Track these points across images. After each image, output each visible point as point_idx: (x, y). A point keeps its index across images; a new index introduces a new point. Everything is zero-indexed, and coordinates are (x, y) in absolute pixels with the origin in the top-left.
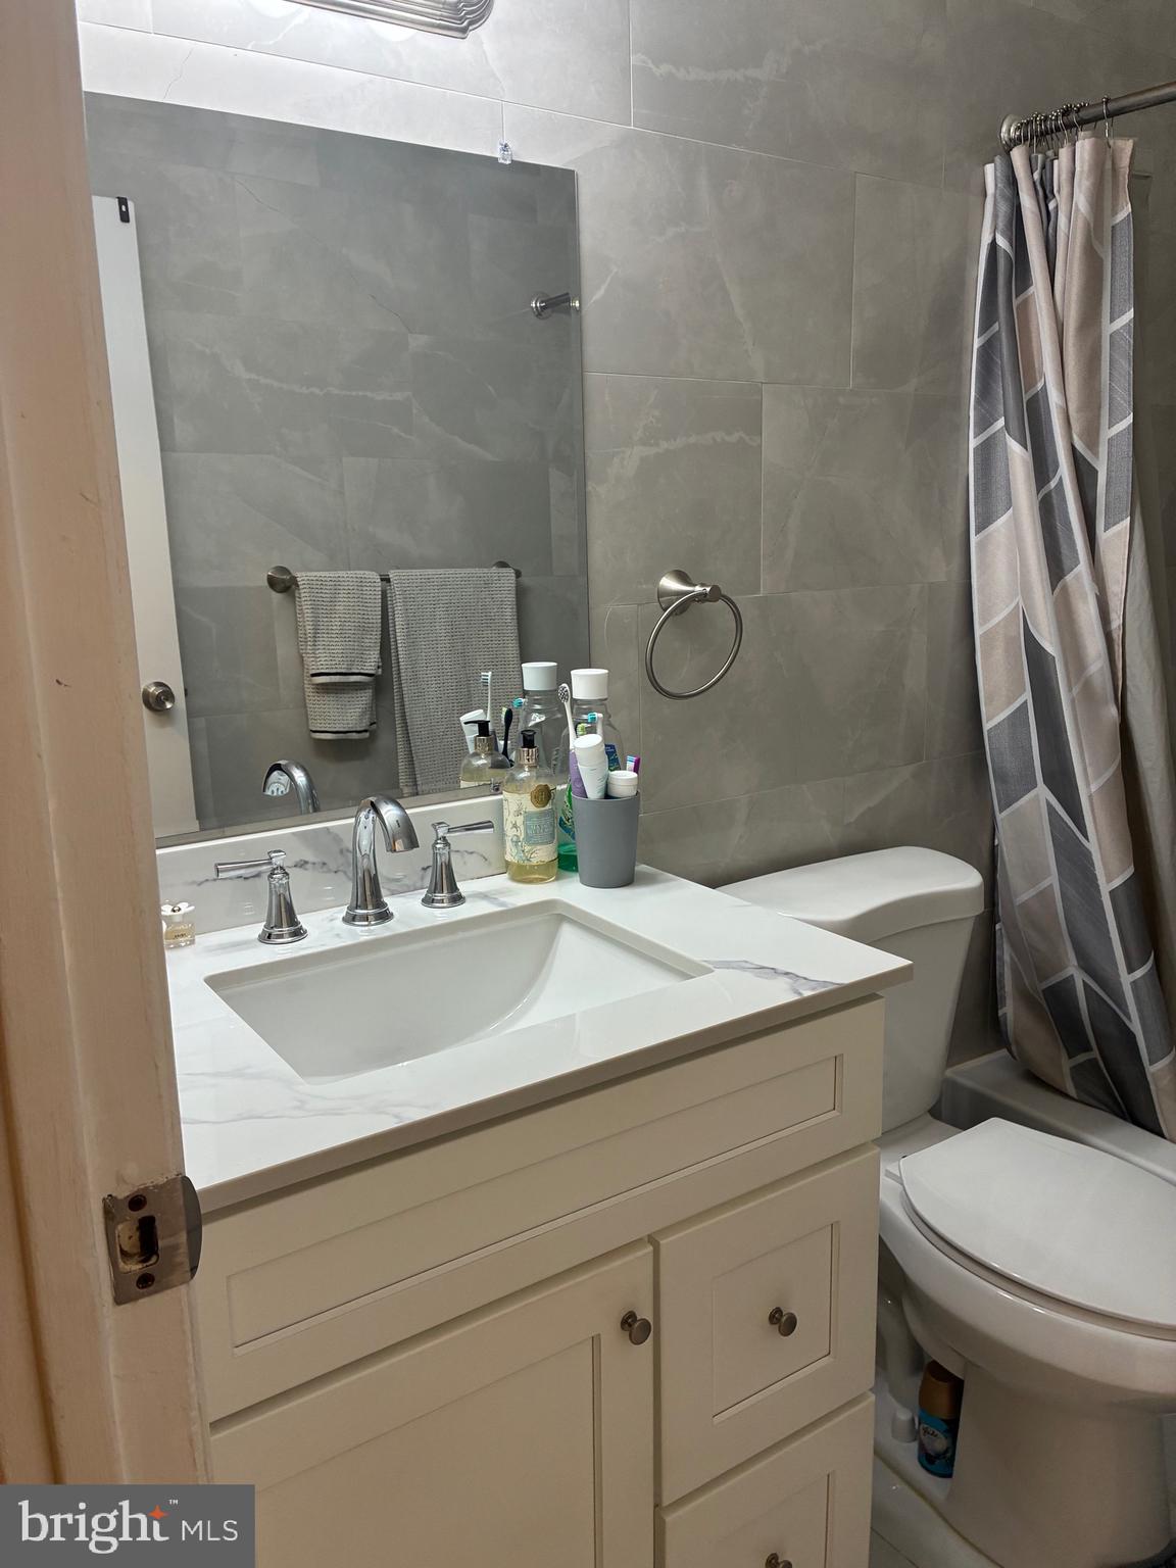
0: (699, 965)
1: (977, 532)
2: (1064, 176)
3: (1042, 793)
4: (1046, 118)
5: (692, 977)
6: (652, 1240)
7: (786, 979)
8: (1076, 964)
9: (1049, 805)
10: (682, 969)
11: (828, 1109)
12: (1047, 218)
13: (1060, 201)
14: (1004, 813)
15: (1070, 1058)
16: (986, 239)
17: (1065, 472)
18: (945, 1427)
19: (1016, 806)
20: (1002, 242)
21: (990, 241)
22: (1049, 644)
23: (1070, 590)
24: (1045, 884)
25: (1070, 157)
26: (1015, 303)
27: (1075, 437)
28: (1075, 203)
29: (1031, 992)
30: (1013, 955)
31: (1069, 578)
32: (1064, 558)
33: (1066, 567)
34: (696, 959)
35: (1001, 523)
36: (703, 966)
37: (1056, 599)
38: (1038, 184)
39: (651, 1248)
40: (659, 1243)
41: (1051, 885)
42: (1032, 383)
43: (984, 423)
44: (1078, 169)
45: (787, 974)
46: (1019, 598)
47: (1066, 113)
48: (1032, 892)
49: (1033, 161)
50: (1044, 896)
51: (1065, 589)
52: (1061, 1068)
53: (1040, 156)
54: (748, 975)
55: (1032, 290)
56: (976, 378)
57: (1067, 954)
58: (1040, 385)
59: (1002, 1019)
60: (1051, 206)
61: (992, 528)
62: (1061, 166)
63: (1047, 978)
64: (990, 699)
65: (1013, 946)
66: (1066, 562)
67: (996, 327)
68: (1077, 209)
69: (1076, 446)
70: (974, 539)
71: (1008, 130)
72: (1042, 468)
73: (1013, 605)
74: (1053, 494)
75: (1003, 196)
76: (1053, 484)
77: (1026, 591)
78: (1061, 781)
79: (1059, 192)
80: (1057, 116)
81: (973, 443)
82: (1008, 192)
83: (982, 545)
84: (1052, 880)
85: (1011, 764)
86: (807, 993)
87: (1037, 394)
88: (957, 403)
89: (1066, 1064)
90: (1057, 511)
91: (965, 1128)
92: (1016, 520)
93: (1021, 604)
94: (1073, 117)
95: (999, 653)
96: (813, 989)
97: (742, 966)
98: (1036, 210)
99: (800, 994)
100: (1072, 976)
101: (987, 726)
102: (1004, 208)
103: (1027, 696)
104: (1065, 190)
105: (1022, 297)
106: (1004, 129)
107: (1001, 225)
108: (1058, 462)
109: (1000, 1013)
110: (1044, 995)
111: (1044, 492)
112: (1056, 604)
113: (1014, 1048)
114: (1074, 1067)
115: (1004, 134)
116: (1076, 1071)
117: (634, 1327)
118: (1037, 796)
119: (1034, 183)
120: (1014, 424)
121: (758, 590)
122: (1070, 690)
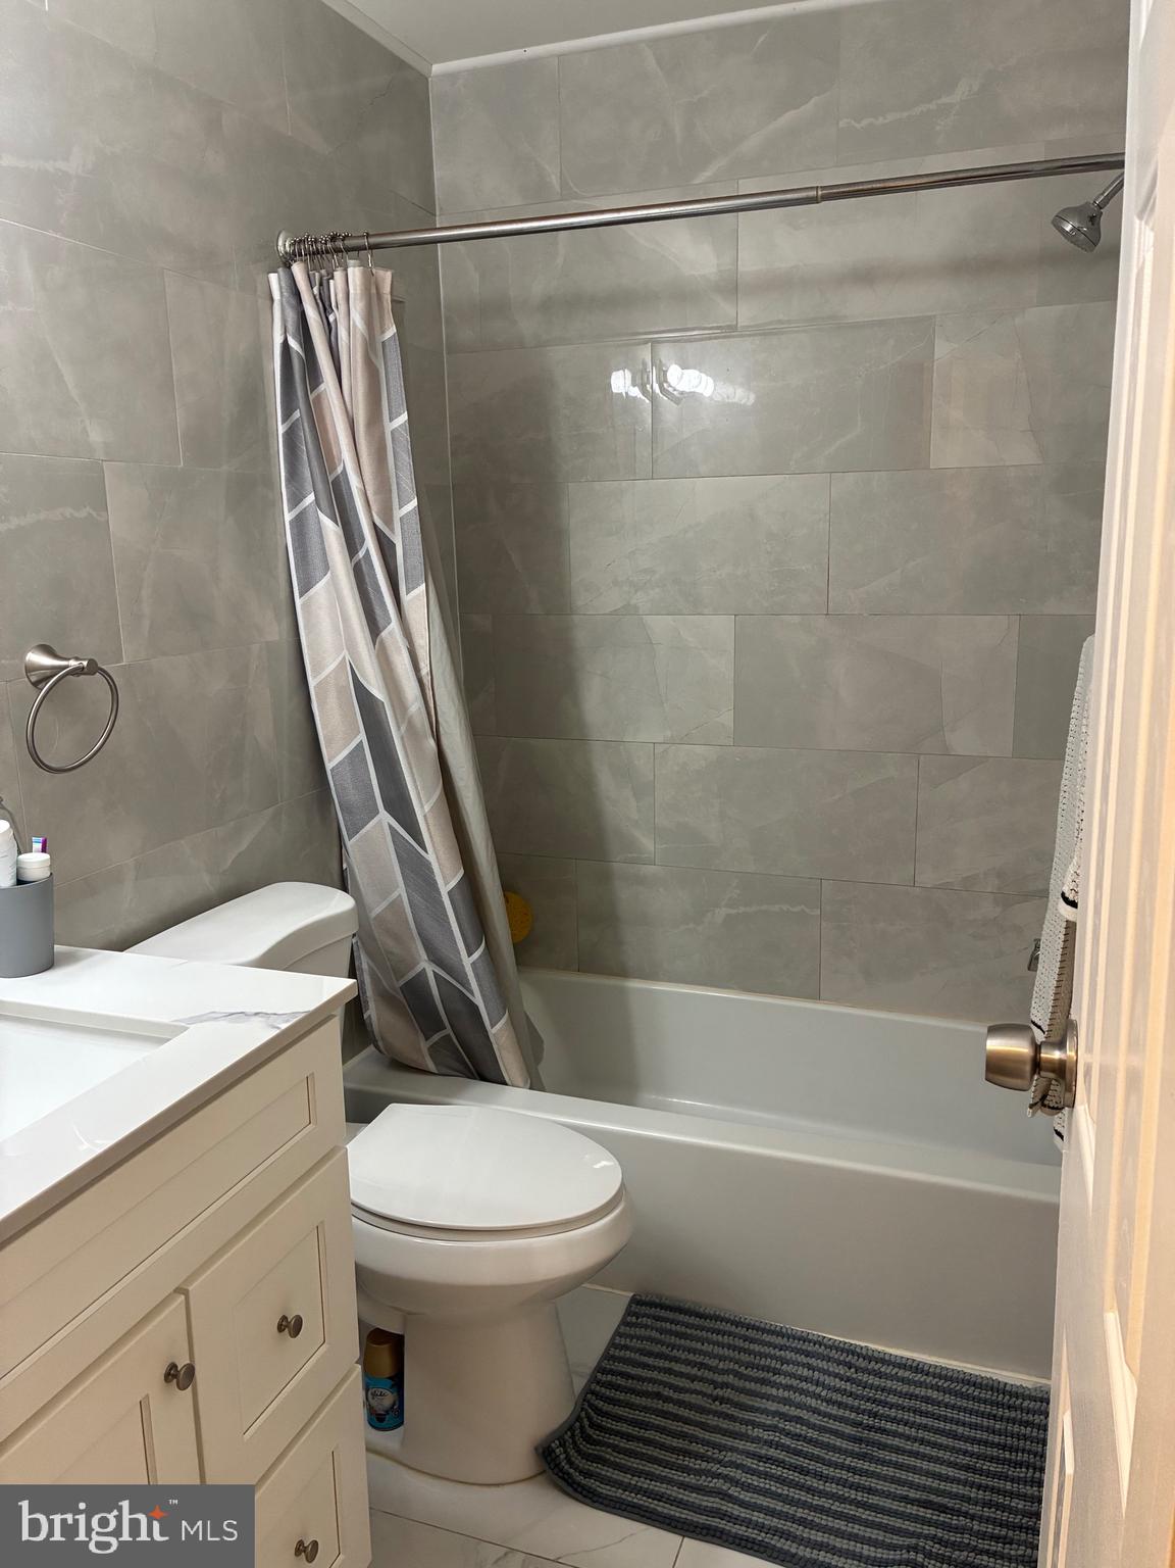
0: (170, 1026)
1: (301, 595)
2: (341, 296)
3: (384, 818)
4: (316, 241)
5: (168, 1040)
6: (181, 1290)
7: (257, 1019)
8: (426, 958)
9: (390, 826)
10: (154, 1035)
11: (304, 1125)
12: (329, 329)
13: (338, 315)
14: (353, 840)
15: (427, 1039)
16: (278, 340)
17: (370, 544)
18: (390, 1382)
19: (364, 831)
20: (293, 344)
21: (281, 341)
22: (377, 691)
23: (387, 644)
24: (394, 895)
25: (344, 279)
26: (311, 397)
27: (374, 514)
28: (351, 321)
29: (391, 991)
30: (370, 962)
31: (384, 634)
32: (378, 618)
33: (381, 626)
34: (165, 1020)
35: (320, 587)
36: (175, 1026)
37: (378, 651)
38: (318, 297)
39: (183, 1297)
40: (187, 1291)
41: (400, 895)
42: (333, 468)
43: (295, 500)
44: (351, 291)
45: (256, 1014)
46: (345, 652)
47: (334, 238)
48: (384, 904)
49: (312, 278)
50: (395, 906)
51: (382, 643)
52: (420, 1049)
53: (317, 274)
54: (223, 1024)
55: (322, 387)
56: (285, 459)
57: (418, 952)
58: (339, 470)
59: (367, 1022)
60: (331, 318)
61: (312, 592)
62: (336, 285)
63: (402, 976)
64: (329, 742)
65: (369, 954)
66: (381, 621)
67: (297, 414)
68: (355, 326)
69: (377, 524)
70: (298, 602)
71: (284, 245)
72: (352, 541)
73: (340, 659)
74: (363, 562)
75: (288, 302)
76: (361, 554)
77: (351, 646)
78: (399, 806)
79: (337, 307)
80: (326, 241)
81: (288, 517)
82: (293, 302)
83: (305, 606)
84: (401, 891)
85: (353, 796)
86: (284, 1026)
87: (338, 476)
88: (270, 482)
89: (424, 1046)
90: (367, 577)
91: (369, 1121)
92: (334, 582)
93: (348, 657)
94: (340, 244)
95: (333, 701)
96: (287, 1021)
97: (212, 1017)
98: (320, 320)
99: (278, 1028)
100: (424, 969)
101: (329, 766)
102: (291, 316)
103: (362, 737)
104: (342, 307)
105: (315, 393)
106: (280, 243)
107: (290, 328)
108: (363, 536)
109: (365, 1016)
110: (402, 992)
111: (355, 560)
112: (378, 656)
113: (380, 1043)
114: (432, 1046)
115: (281, 248)
116: (433, 1051)
117: (179, 1376)
118: (380, 822)
119: (315, 297)
120: (324, 503)
121: (120, 659)
122: (399, 728)
